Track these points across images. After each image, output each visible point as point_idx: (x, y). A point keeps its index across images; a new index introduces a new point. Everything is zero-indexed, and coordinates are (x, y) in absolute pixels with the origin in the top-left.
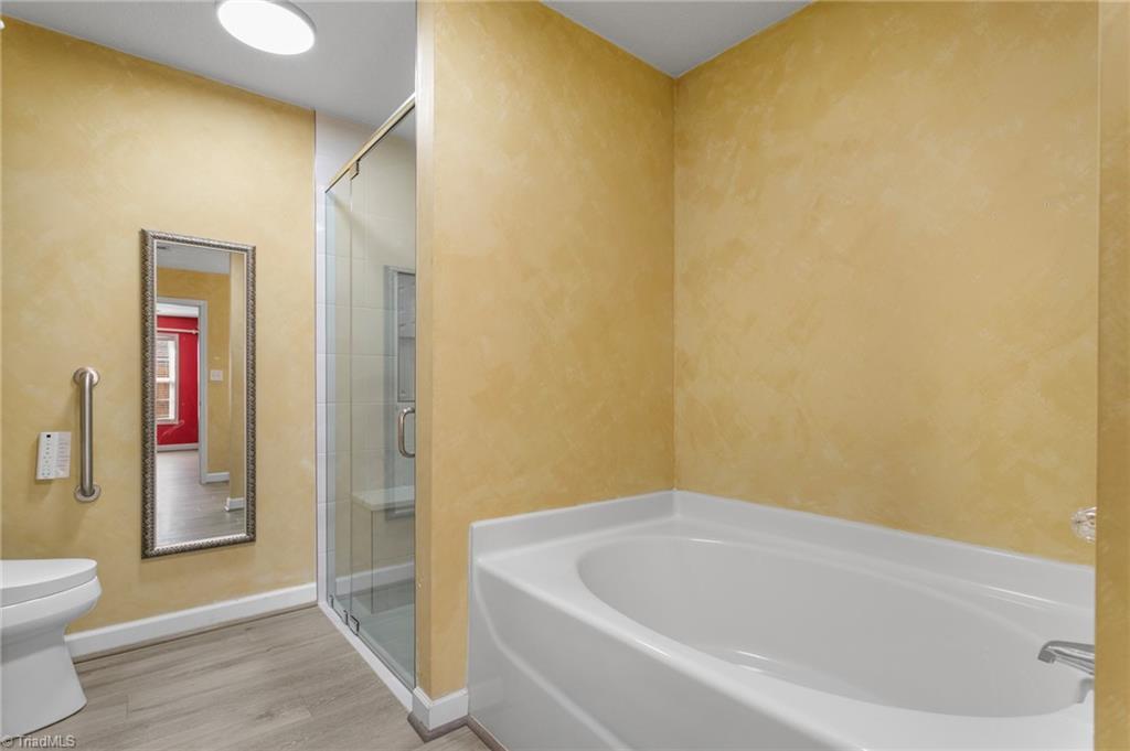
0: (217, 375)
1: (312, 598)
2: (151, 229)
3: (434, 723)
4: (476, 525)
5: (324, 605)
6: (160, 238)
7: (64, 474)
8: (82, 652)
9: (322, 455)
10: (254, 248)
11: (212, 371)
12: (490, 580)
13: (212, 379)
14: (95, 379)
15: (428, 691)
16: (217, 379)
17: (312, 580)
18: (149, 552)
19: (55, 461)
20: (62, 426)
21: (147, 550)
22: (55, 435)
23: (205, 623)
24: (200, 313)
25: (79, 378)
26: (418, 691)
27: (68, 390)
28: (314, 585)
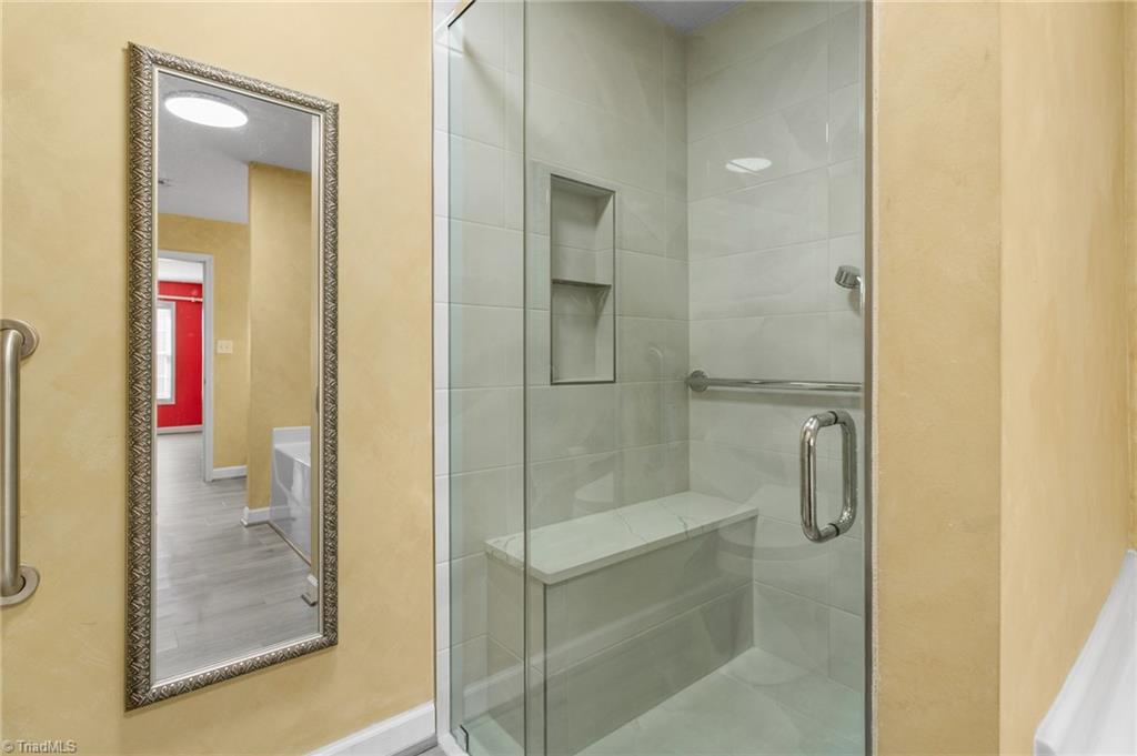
0: (226, 346)
2: (149, 43)
6: (166, 65)
10: (337, 106)
11: (220, 342)
13: (219, 351)
16: (224, 351)
24: (204, 277)
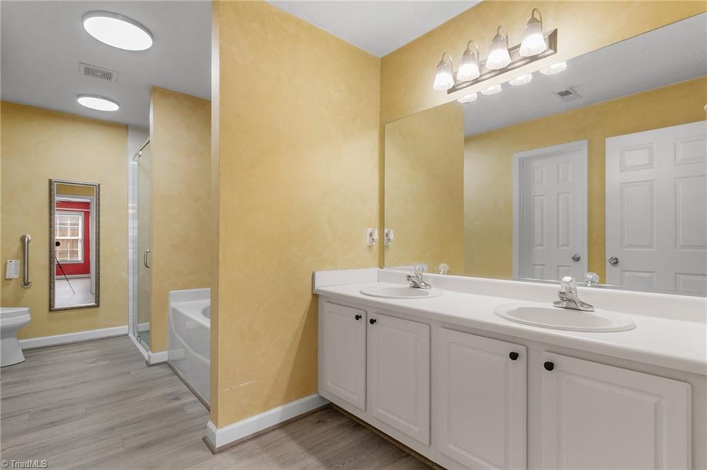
1: (126, 332)
2: (54, 179)
3: (152, 362)
4: (171, 292)
5: (131, 335)
6: (57, 182)
7: (16, 276)
8: (25, 347)
9: (131, 271)
10: (99, 185)
12: (175, 311)
14: (30, 238)
15: (152, 352)
17: (126, 325)
18: (52, 309)
19: (13, 271)
20: (16, 258)
21: (51, 308)
22: (13, 261)
23: (77, 339)
25: (23, 239)
26: (150, 352)
27: (18, 244)
28: (127, 326)
